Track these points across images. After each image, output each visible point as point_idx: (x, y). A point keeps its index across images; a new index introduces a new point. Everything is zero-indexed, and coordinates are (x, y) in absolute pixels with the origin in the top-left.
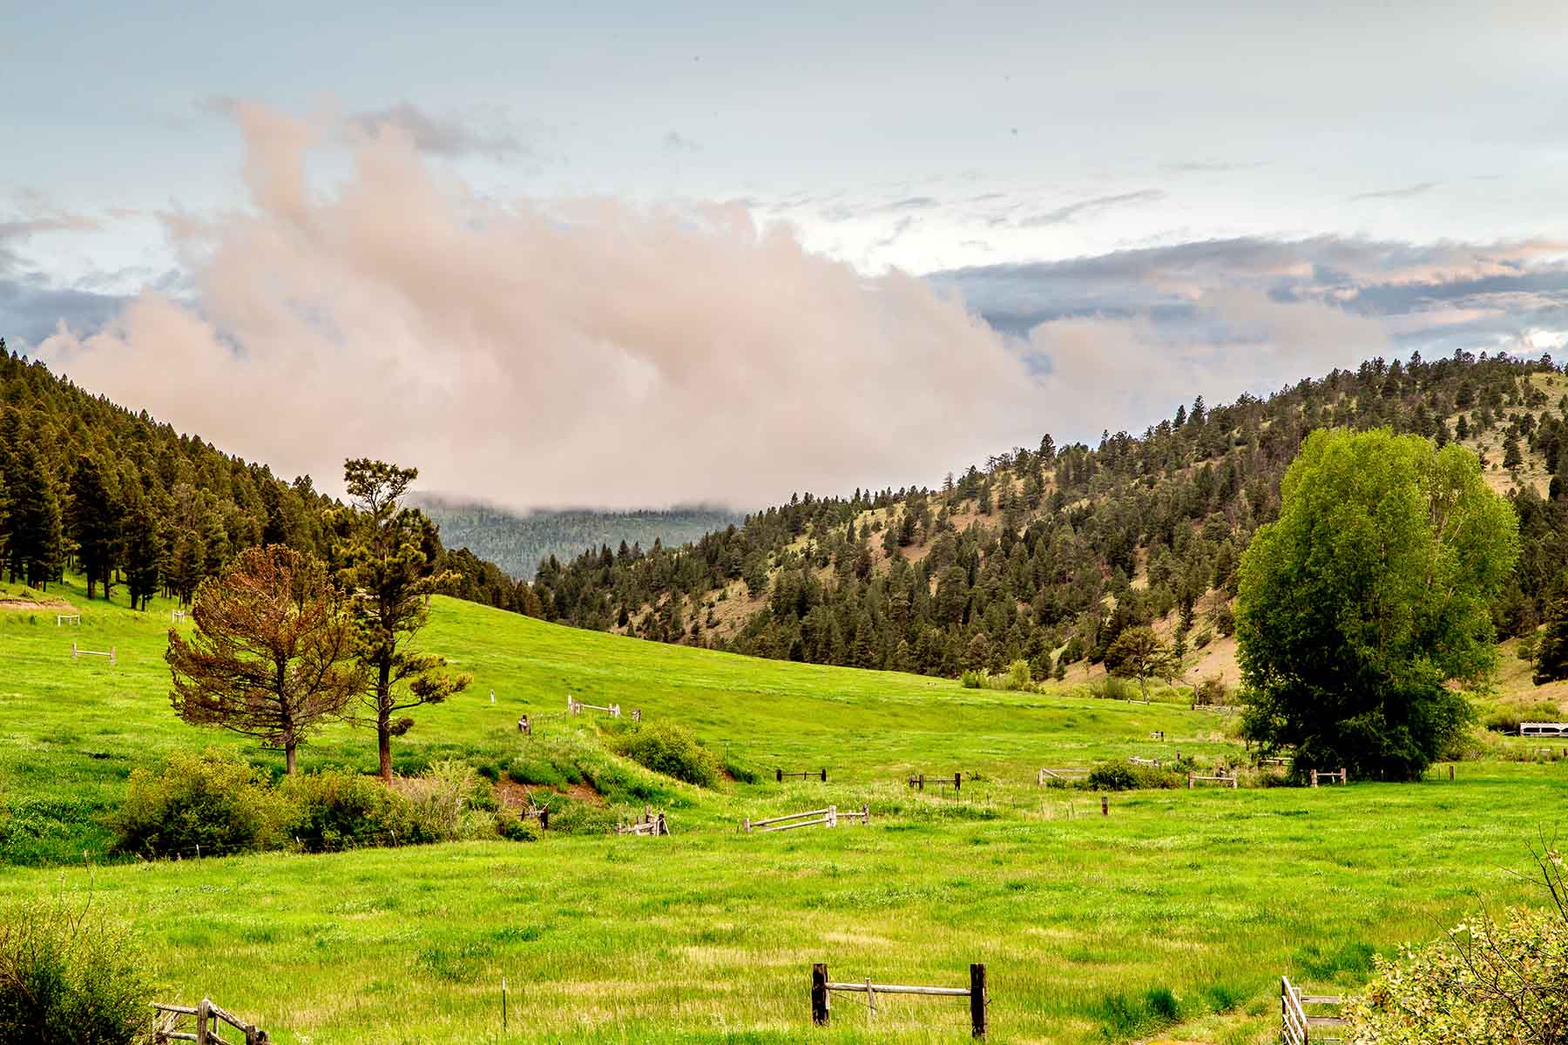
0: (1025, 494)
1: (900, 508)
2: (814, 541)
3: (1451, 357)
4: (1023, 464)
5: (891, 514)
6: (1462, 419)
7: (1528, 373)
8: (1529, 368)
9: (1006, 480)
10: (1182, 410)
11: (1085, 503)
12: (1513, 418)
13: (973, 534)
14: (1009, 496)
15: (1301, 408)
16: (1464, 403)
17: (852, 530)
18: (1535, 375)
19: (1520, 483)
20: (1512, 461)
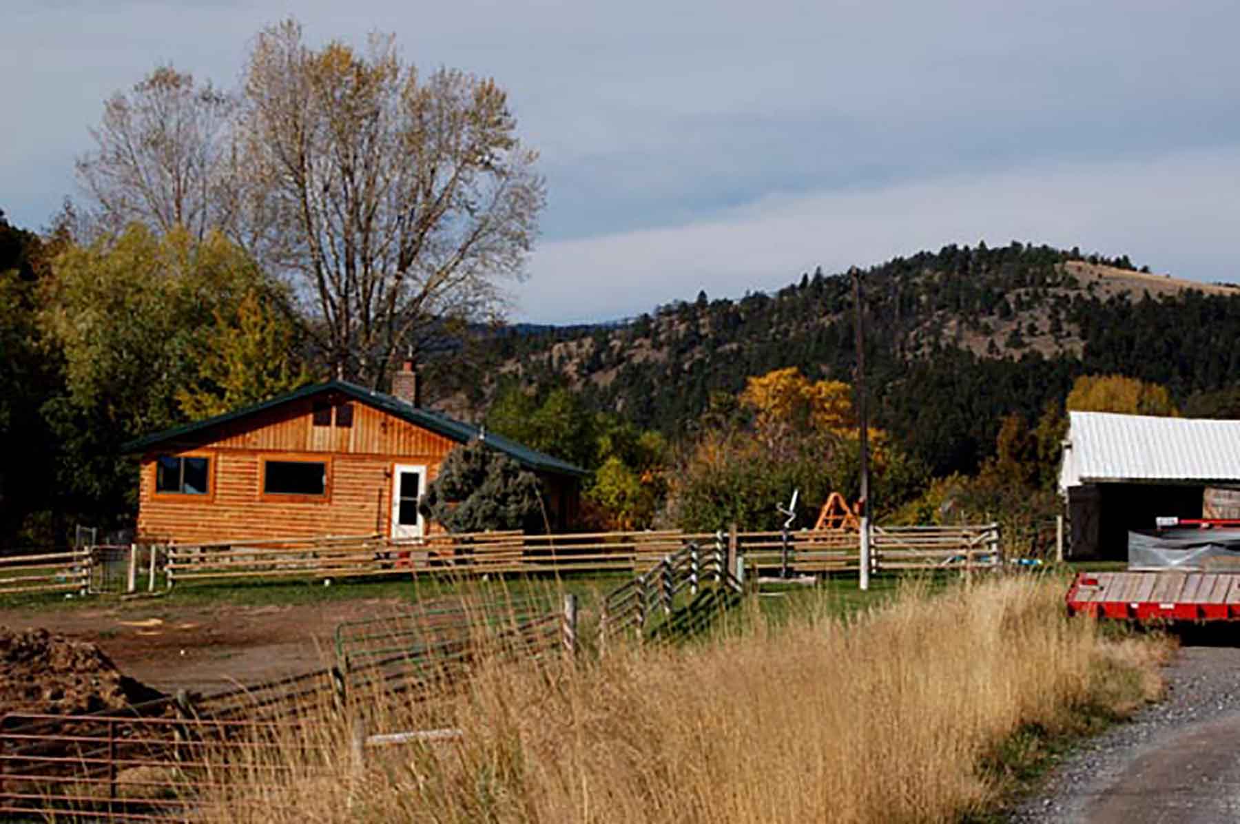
0: (685, 336)
1: (588, 342)
2: (519, 365)
3: (1008, 245)
4: (684, 311)
5: (580, 346)
6: (1019, 296)
7: (1064, 261)
8: (1065, 256)
9: (671, 323)
10: (805, 278)
11: (734, 346)
12: (1055, 296)
13: (646, 365)
14: (674, 337)
15: (898, 279)
16: (1020, 283)
17: (551, 358)
18: (1069, 263)
19: (1061, 346)
20: (1056, 329)
